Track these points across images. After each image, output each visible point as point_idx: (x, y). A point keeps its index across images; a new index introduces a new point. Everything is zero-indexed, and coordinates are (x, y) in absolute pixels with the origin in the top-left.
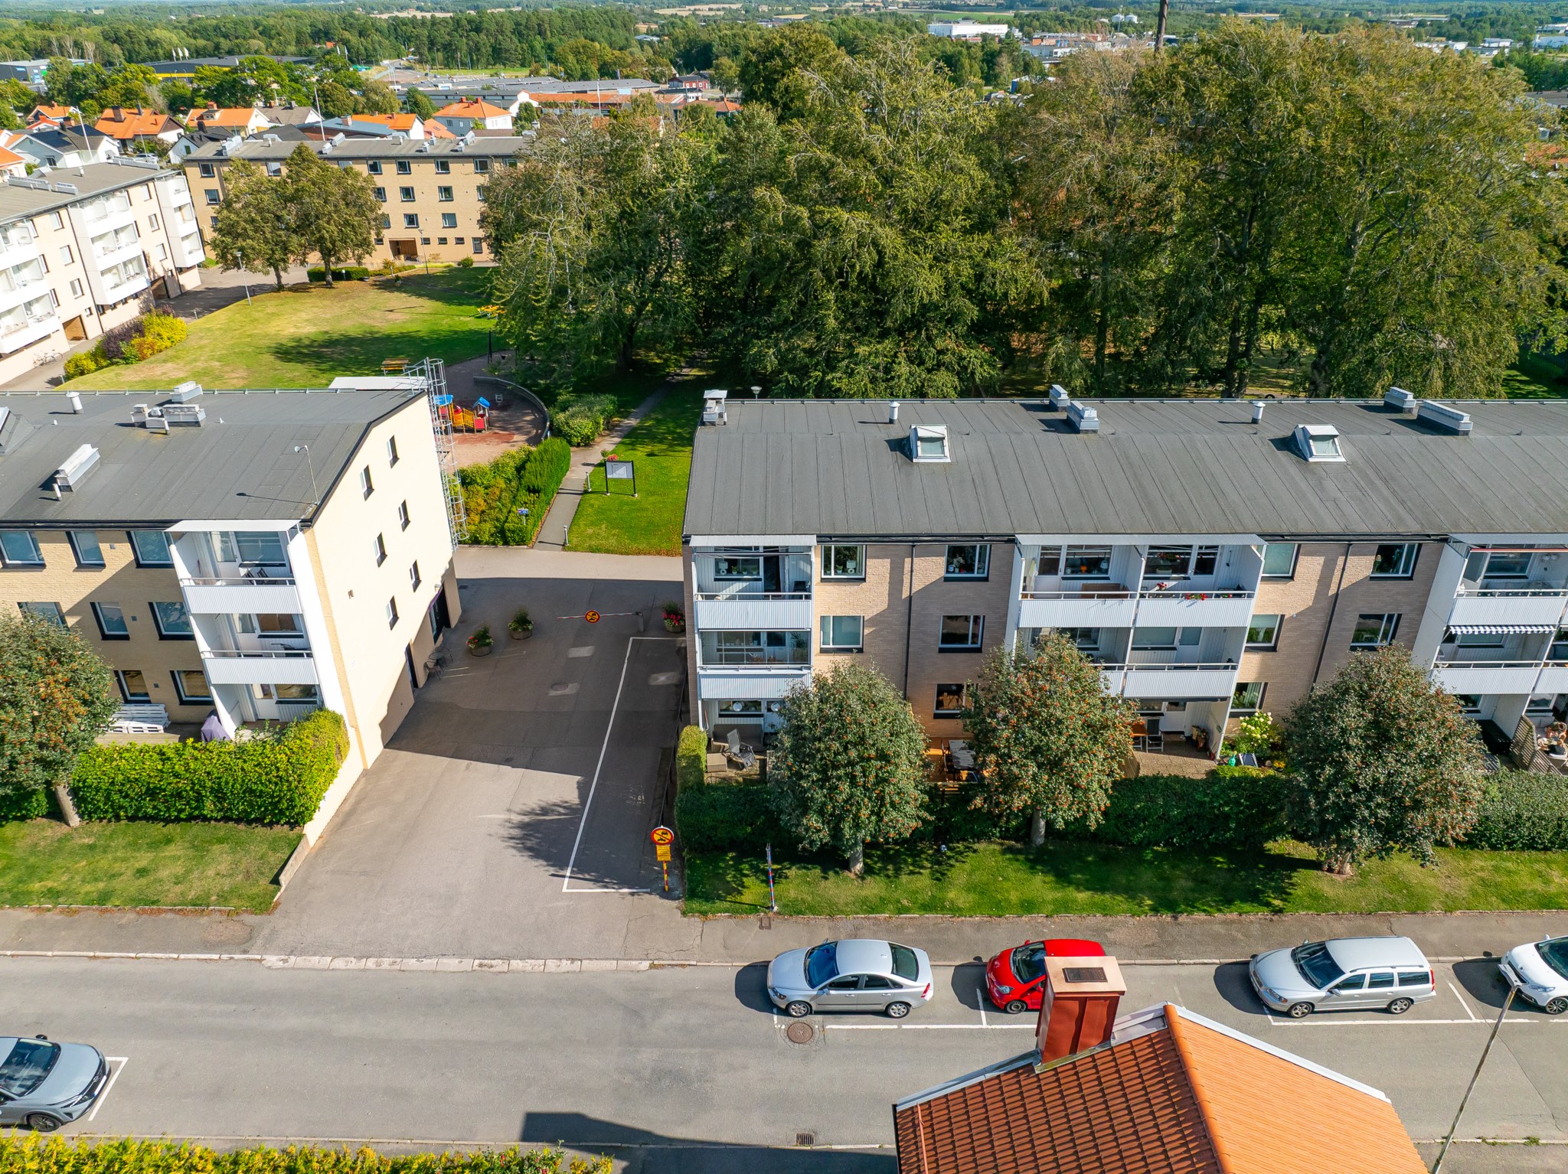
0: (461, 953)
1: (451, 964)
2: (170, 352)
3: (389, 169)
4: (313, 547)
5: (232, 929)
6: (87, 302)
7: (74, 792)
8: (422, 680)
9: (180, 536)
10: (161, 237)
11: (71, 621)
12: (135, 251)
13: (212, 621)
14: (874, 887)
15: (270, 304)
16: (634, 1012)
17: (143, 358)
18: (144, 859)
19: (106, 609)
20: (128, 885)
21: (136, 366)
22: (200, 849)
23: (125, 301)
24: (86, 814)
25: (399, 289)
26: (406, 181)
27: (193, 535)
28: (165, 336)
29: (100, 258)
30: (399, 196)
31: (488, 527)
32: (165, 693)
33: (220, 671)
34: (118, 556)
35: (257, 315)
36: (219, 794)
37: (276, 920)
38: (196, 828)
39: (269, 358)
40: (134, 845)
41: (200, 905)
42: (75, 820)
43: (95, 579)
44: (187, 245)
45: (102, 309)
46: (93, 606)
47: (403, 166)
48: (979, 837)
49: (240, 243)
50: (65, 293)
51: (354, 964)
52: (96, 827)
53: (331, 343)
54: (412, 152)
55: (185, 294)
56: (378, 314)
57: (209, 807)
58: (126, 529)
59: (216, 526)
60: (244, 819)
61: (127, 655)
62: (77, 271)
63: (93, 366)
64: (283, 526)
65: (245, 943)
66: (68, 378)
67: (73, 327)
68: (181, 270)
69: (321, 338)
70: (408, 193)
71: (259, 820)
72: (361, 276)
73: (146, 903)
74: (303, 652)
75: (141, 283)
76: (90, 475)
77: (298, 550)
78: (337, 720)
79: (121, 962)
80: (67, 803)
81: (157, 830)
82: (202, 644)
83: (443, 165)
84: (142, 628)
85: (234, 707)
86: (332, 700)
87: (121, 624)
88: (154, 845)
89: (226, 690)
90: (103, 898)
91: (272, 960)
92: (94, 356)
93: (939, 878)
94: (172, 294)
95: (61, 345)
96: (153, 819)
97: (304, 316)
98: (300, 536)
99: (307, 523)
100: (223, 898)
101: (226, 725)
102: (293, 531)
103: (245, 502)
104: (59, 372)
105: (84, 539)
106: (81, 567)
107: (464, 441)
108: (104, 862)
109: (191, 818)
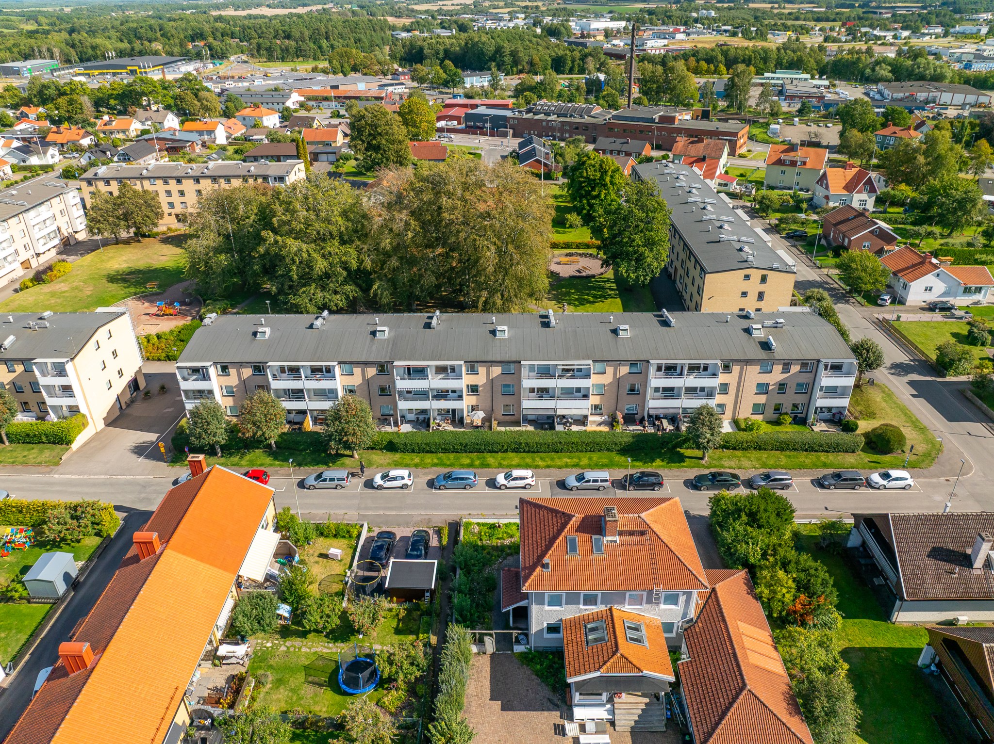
0: (105, 474)
1: (103, 477)
2: (64, 278)
3: (173, 182)
4: (75, 366)
5: (48, 469)
6: (32, 252)
7: (7, 435)
8: (124, 407)
9: (35, 363)
10: (66, 218)
11: (7, 387)
12: (54, 227)
13: (47, 387)
14: (223, 460)
15: (111, 251)
16: (144, 487)
17: (52, 281)
18: (26, 453)
19: (18, 383)
20: (20, 459)
21: (48, 285)
22: (41, 451)
23: (49, 250)
24: (11, 442)
25: (170, 243)
26: (180, 187)
27: (40, 363)
28: (62, 270)
29: (37, 234)
30: (178, 194)
31: (164, 355)
32: (36, 408)
33: (50, 401)
34: (19, 368)
35: (104, 258)
36: (47, 436)
37: (59, 467)
38: (41, 445)
39: (104, 281)
40: (23, 450)
41: (39, 464)
42: (7, 443)
43: (14, 375)
44: (79, 220)
45: (38, 255)
46: (13, 383)
47: (179, 181)
48: (258, 448)
49: (98, 226)
50: (21, 250)
51: (77, 477)
52: (13, 445)
53: (131, 273)
54: (183, 175)
55: (78, 243)
56: (156, 257)
57: (44, 439)
58: (22, 361)
59: (49, 361)
60: (54, 443)
61: (24, 397)
62: (27, 240)
63: (31, 285)
64: (64, 360)
65: (49, 473)
66: (21, 289)
67: (26, 264)
68: (76, 232)
69: (127, 270)
70: (182, 193)
71: (58, 443)
72: (154, 236)
73: (25, 464)
74: (72, 396)
75: (56, 241)
76: (13, 344)
77: (69, 367)
78: (84, 416)
79: (16, 477)
80: (5, 438)
81: (30, 446)
82: (44, 393)
83: (197, 180)
84: (27, 389)
85: (55, 412)
86: (83, 410)
87: (21, 388)
88: (29, 450)
89: (52, 407)
90: (13, 462)
91: (56, 476)
92: (32, 280)
93: (241, 458)
94: (72, 243)
95: (20, 272)
96: (29, 443)
97: (124, 258)
98: (70, 363)
99: (72, 359)
100: (46, 462)
101: (53, 417)
102: (67, 362)
103: (56, 353)
104: (17, 286)
105: (9, 364)
106: (9, 371)
107: (168, 319)
108: (15, 454)
109: (39, 443)
